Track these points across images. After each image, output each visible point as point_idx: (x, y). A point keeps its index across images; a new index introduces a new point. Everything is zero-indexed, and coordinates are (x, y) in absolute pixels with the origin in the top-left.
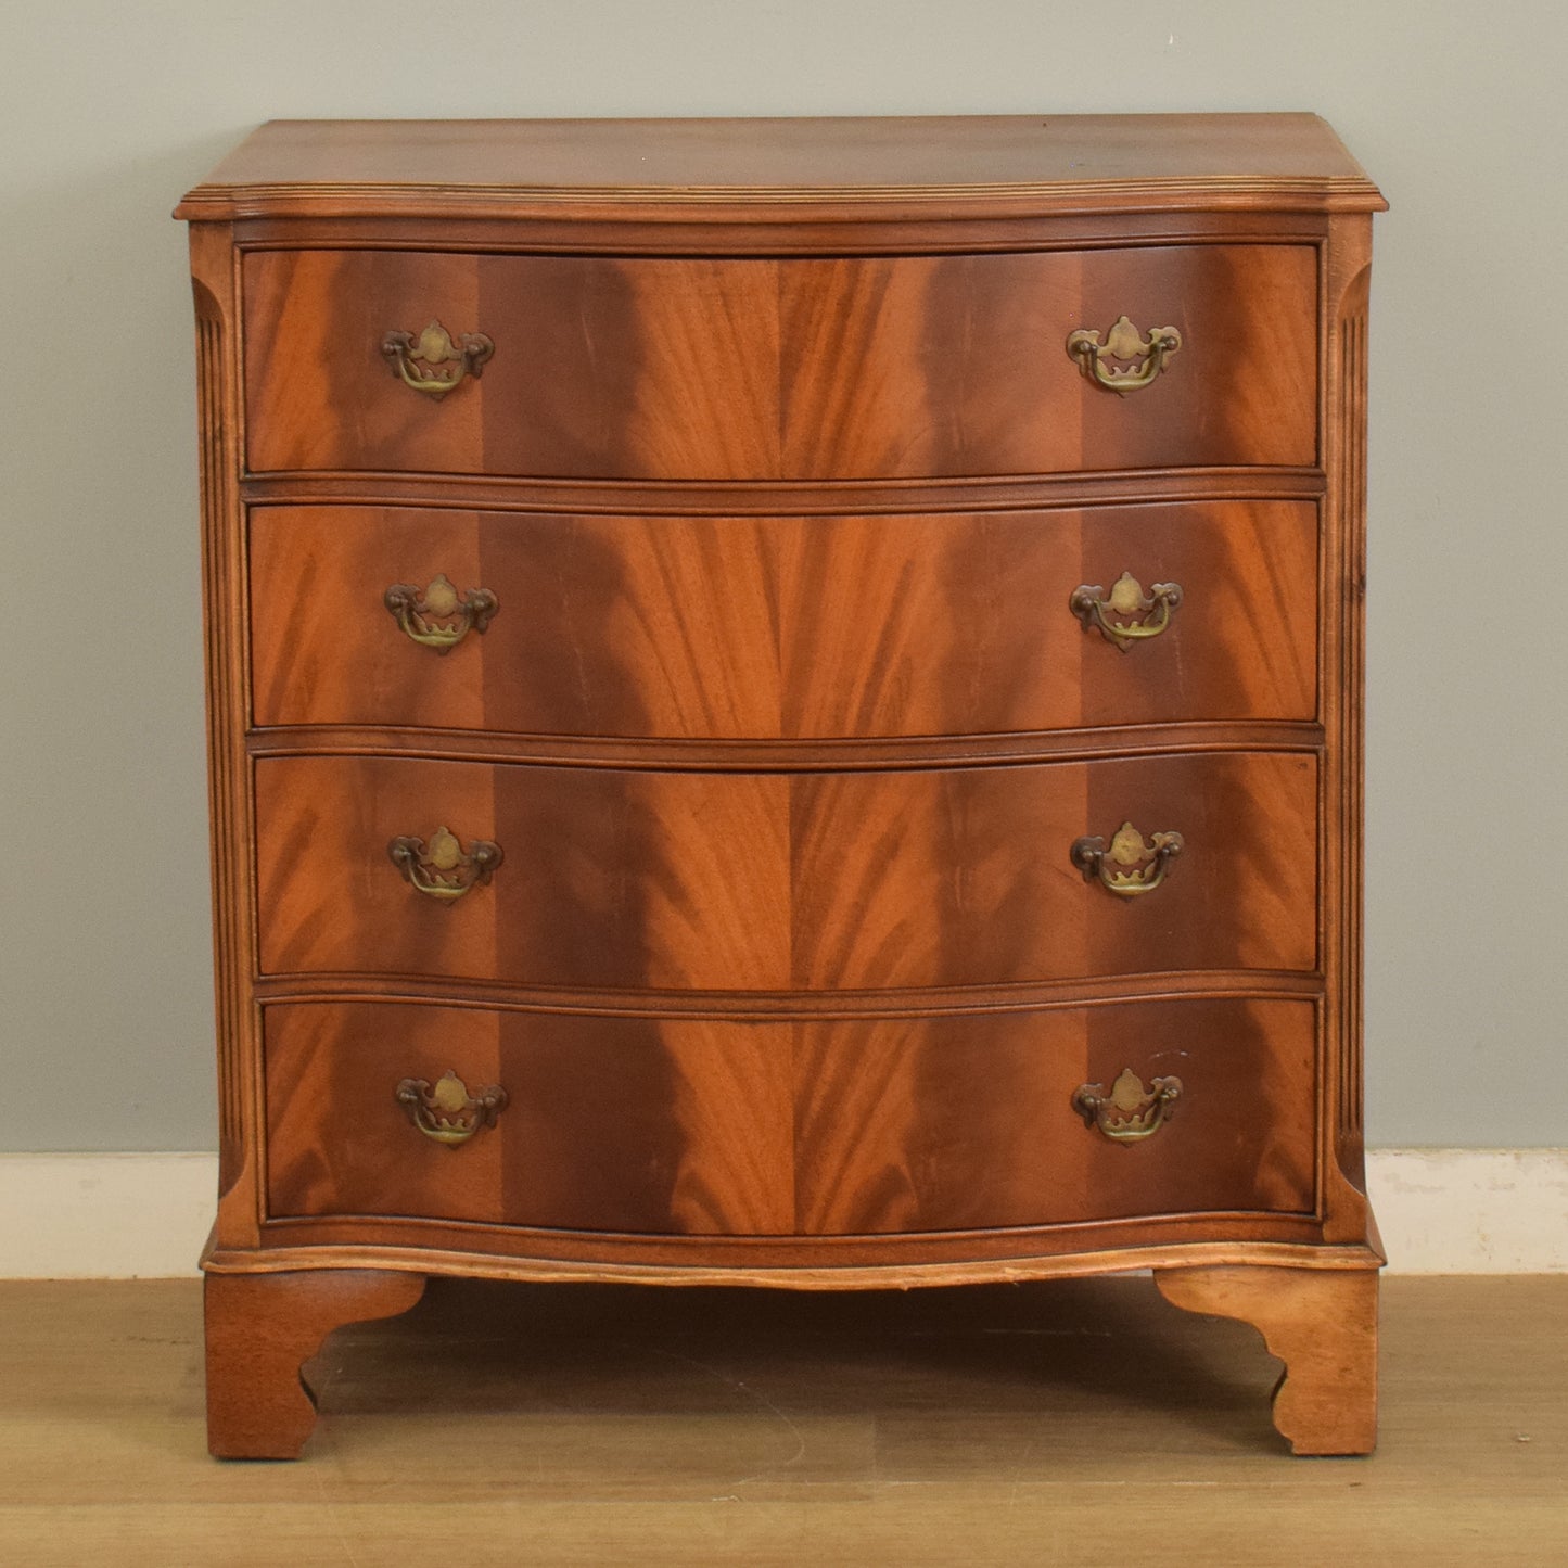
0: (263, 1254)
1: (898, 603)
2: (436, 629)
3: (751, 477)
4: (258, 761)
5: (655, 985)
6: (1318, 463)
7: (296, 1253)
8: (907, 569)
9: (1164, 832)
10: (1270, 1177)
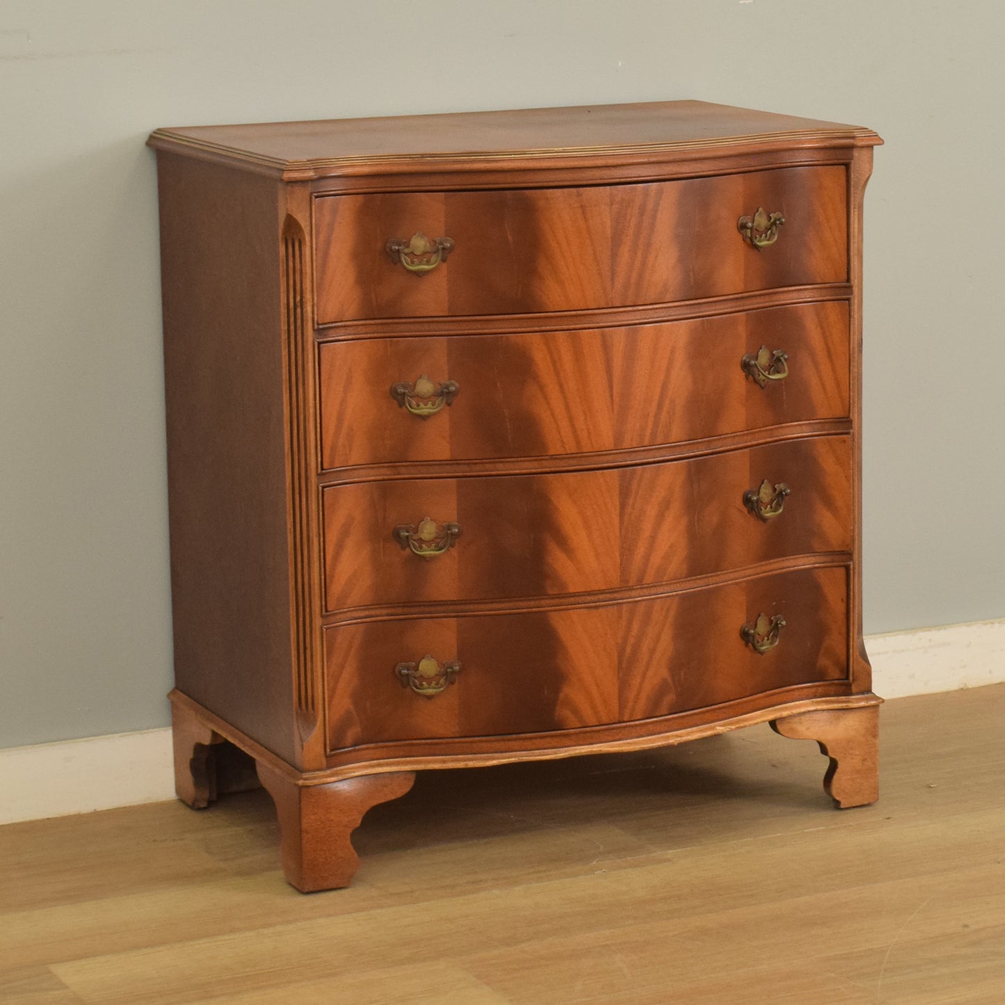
0: (328, 772)
1: (668, 370)
2: (422, 405)
3: (597, 307)
4: (325, 489)
5: (550, 592)
6: (848, 280)
7: (344, 769)
8: (673, 352)
9: (779, 483)
10: (823, 662)
